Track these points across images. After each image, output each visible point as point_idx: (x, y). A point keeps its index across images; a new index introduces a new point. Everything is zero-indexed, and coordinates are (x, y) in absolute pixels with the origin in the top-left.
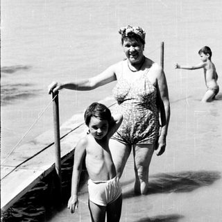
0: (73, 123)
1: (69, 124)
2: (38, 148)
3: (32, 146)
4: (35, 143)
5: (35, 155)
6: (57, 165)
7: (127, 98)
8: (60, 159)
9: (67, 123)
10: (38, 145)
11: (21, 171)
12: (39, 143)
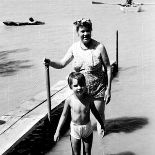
0: (59, 86)
1: (56, 87)
2: (36, 104)
3: (32, 102)
4: (34, 100)
5: (34, 108)
6: (49, 115)
7: (82, 69)
8: (51, 111)
9: (54, 86)
10: (36, 102)
11: (25, 119)
12: (36, 100)
